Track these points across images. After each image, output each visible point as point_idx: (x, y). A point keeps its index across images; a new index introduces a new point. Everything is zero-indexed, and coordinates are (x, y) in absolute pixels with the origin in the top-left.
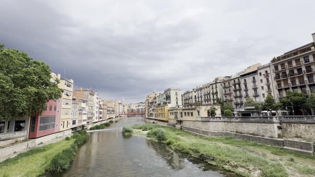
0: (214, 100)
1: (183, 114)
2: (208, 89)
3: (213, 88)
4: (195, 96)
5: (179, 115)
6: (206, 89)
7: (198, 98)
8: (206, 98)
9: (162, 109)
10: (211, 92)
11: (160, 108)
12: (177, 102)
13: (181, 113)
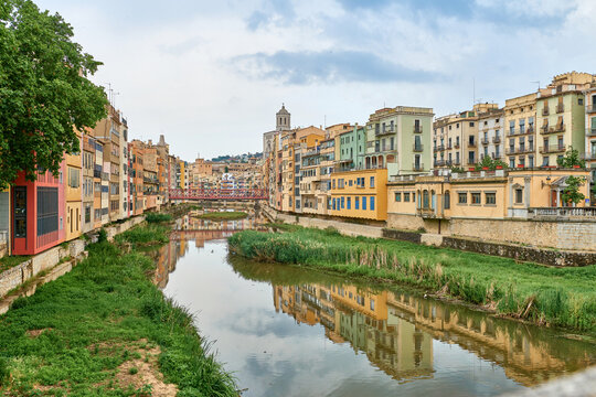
0: (546, 152)
1: (454, 199)
2: (527, 114)
3: (546, 112)
4: (472, 139)
5: (436, 203)
6: (517, 117)
7: (485, 144)
8: (517, 146)
9: (361, 182)
10: (539, 124)
11: (354, 177)
12: (418, 158)
13: (447, 194)
